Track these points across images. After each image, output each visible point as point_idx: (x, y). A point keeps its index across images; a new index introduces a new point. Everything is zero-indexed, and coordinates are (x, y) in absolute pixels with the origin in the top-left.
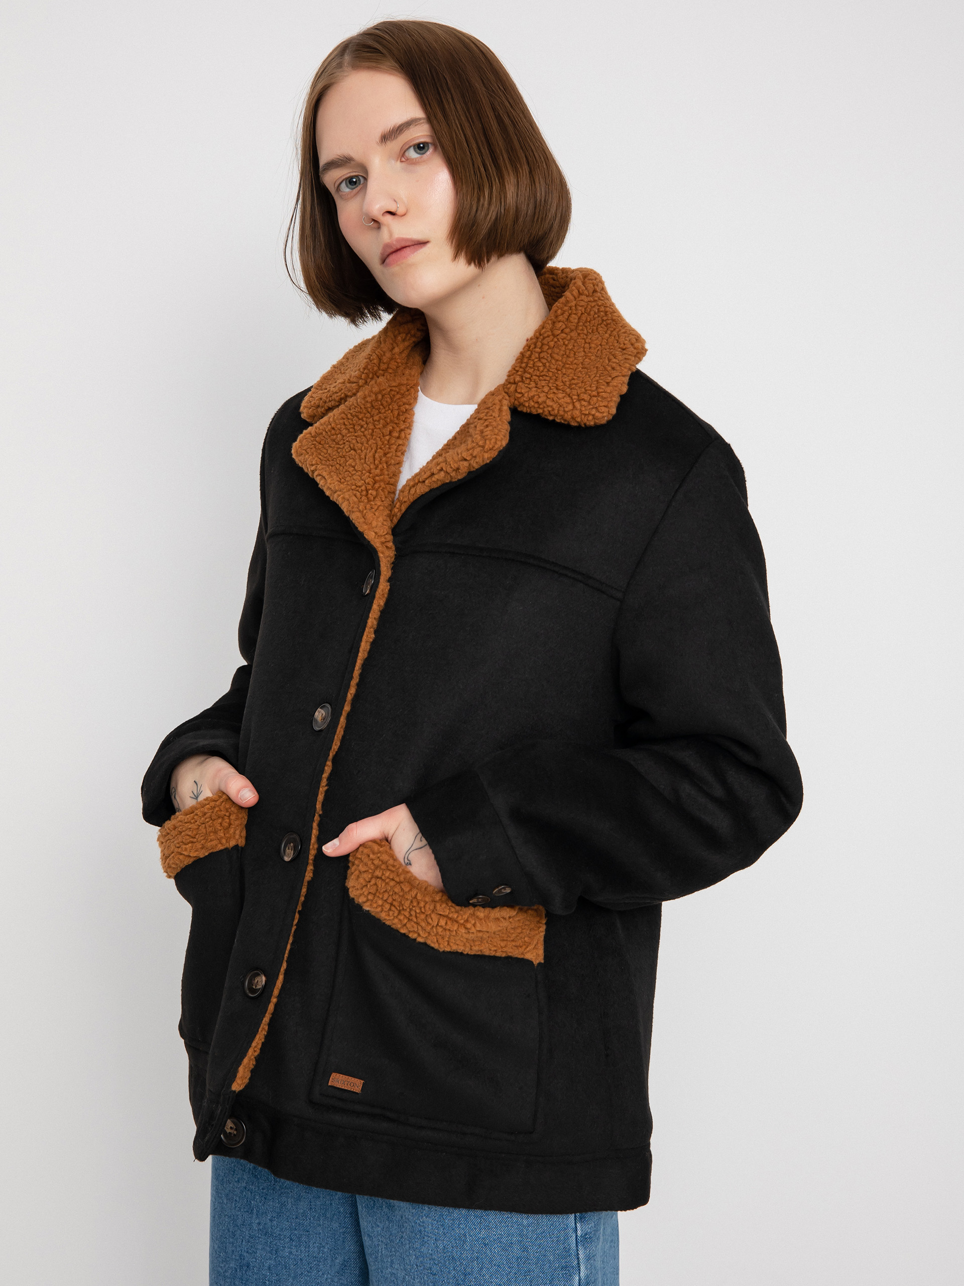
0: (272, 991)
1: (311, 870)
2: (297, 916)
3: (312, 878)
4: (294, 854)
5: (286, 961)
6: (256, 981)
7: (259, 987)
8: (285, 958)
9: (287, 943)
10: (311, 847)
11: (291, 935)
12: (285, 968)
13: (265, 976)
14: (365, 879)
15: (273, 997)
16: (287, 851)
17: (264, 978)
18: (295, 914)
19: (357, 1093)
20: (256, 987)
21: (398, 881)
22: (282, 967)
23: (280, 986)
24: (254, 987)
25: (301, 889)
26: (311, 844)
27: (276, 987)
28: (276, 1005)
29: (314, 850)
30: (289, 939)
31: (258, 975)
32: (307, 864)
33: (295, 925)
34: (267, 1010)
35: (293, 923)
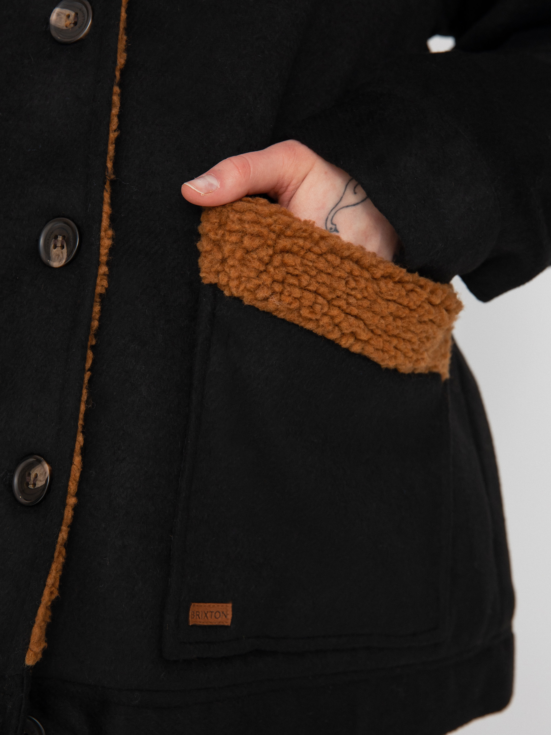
0: (67, 486)
1: (104, 274)
2: (90, 354)
3: (106, 289)
4: (68, 256)
5: (83, 432)
6: (33, 476)
7: (40, 484)
8: (80, 429)
9: (80, 401)
10: (103, 234)
11: (84, 386)
12: (82, 444)
13: (48, 463)
14: (260, 260)
15: (69, 496)
16: (54, 252)
17: (47, 467)
18: (87, 351)
19: (227, 627)
20: (34, 484)
21: (320, 252)
22: (77, 443)
23: (78, 475)
24: (31, 486)
25: (92, 307)
26: (103, 229)
27: (71, 479)
28: (76, 509)
29: (108, 239)
30: (81, 394)
31: (39, 462)
32: (98, 264)
33: (89, 370)
34: (62, 519)
35: (84, 366)
